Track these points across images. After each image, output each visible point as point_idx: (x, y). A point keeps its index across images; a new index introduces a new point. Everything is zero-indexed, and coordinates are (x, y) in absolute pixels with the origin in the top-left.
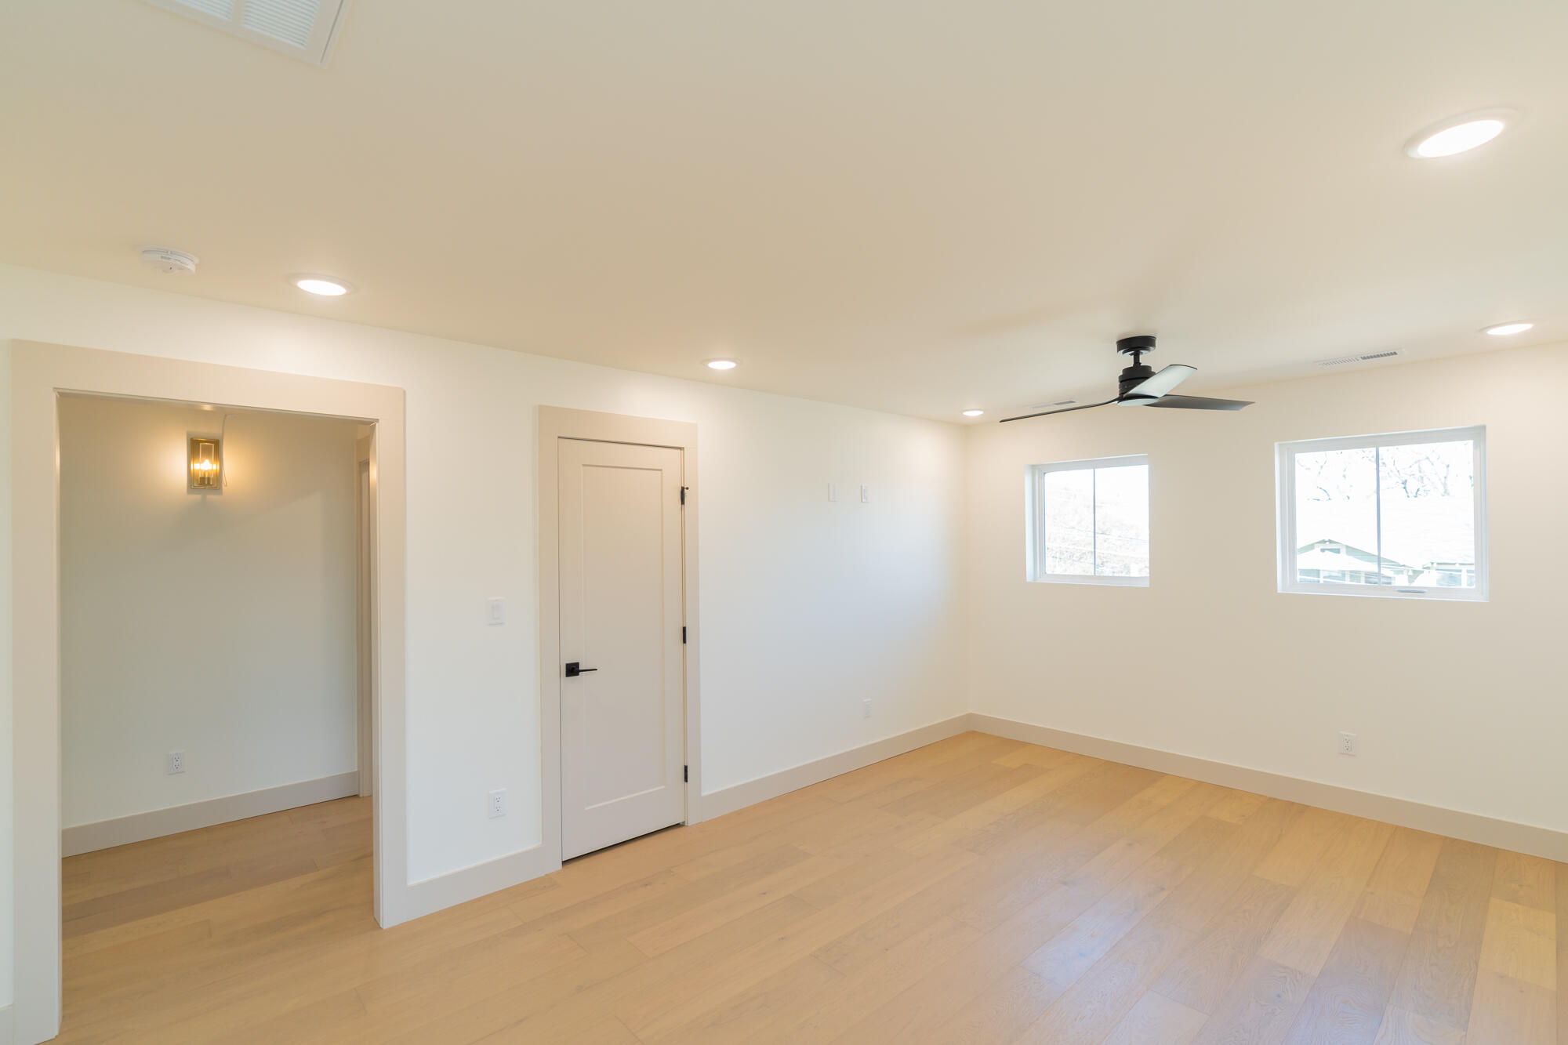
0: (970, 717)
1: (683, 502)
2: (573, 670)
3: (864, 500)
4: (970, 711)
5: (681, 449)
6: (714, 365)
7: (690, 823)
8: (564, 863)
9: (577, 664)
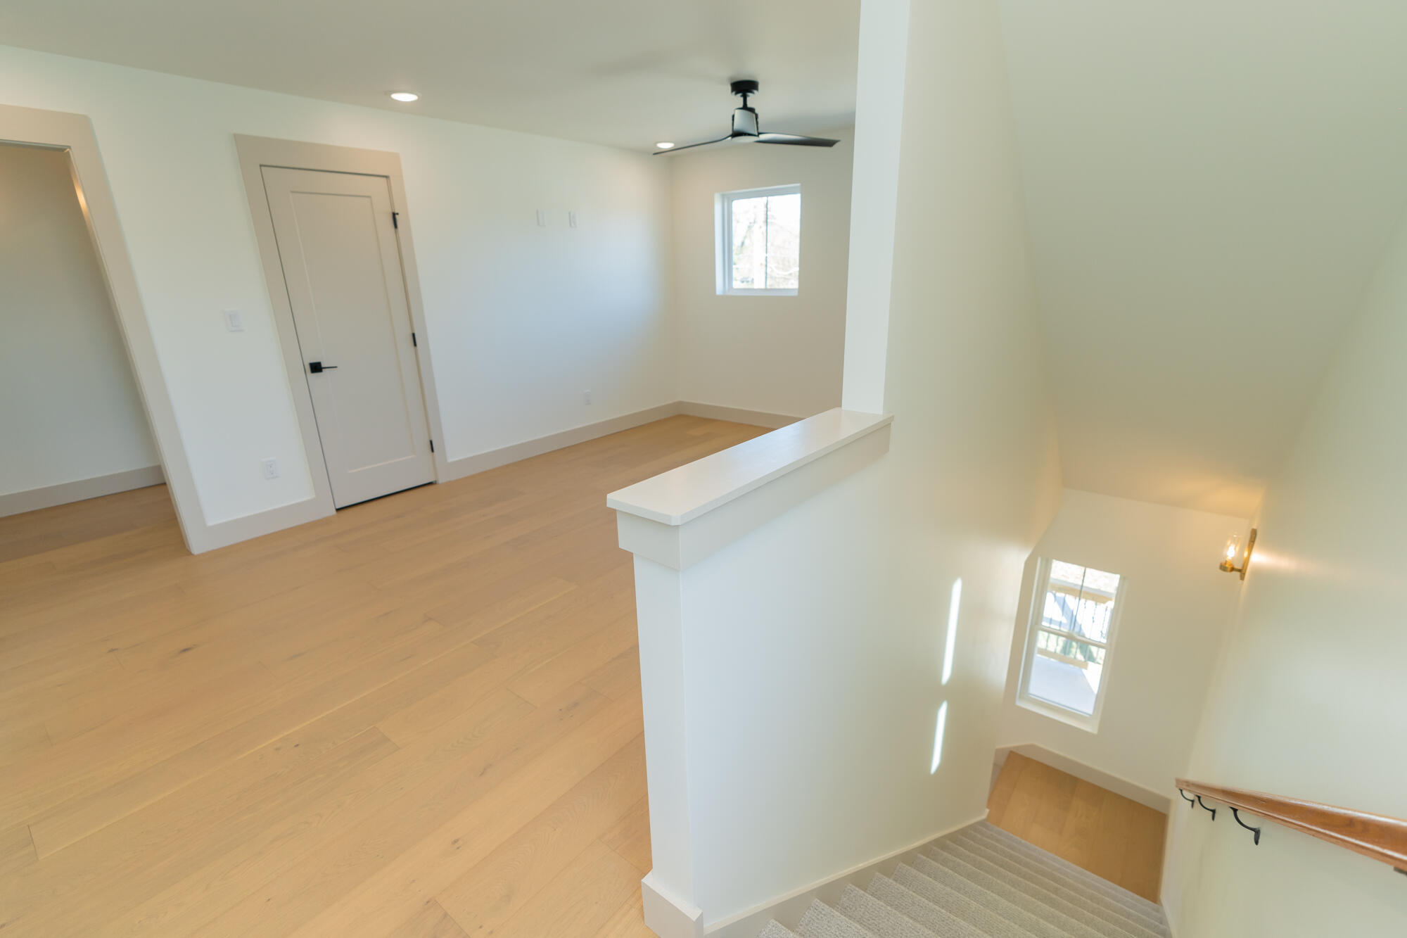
0: (679, 404)
1: (396, 226)
2: (316, 368)
3: (573, 225)
4: (680, 399)
5: (386, 177)
6: (396, 96)
7: (441, 481)
8: (338, 510)
9: (319, 364)
